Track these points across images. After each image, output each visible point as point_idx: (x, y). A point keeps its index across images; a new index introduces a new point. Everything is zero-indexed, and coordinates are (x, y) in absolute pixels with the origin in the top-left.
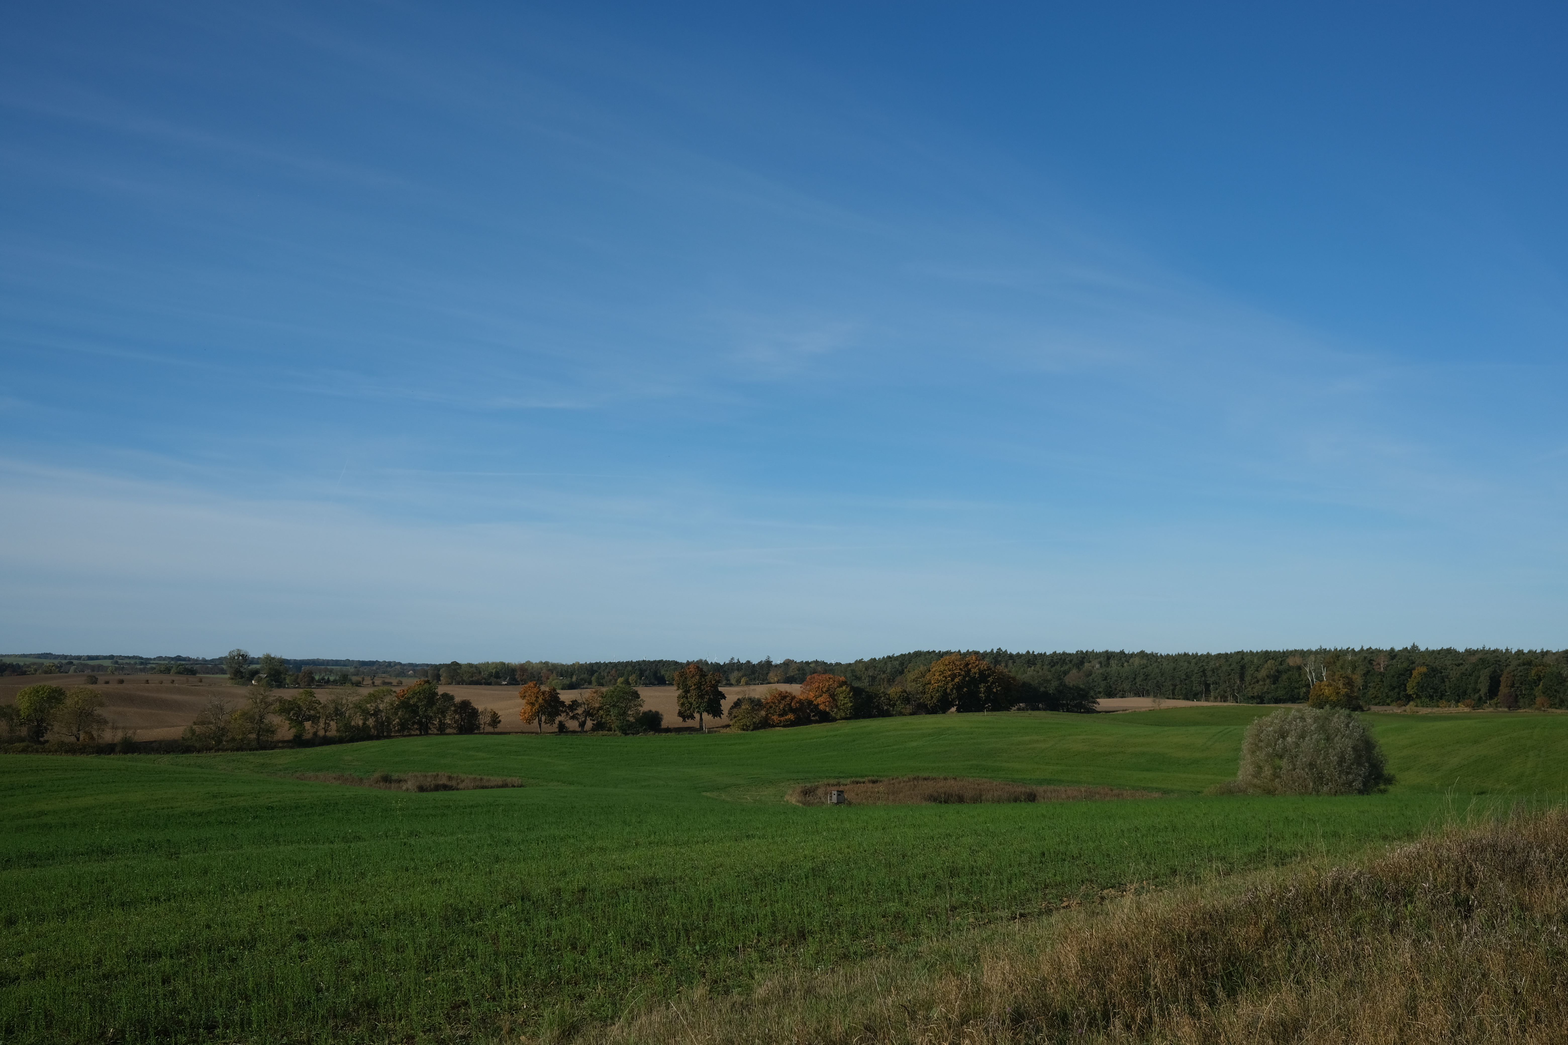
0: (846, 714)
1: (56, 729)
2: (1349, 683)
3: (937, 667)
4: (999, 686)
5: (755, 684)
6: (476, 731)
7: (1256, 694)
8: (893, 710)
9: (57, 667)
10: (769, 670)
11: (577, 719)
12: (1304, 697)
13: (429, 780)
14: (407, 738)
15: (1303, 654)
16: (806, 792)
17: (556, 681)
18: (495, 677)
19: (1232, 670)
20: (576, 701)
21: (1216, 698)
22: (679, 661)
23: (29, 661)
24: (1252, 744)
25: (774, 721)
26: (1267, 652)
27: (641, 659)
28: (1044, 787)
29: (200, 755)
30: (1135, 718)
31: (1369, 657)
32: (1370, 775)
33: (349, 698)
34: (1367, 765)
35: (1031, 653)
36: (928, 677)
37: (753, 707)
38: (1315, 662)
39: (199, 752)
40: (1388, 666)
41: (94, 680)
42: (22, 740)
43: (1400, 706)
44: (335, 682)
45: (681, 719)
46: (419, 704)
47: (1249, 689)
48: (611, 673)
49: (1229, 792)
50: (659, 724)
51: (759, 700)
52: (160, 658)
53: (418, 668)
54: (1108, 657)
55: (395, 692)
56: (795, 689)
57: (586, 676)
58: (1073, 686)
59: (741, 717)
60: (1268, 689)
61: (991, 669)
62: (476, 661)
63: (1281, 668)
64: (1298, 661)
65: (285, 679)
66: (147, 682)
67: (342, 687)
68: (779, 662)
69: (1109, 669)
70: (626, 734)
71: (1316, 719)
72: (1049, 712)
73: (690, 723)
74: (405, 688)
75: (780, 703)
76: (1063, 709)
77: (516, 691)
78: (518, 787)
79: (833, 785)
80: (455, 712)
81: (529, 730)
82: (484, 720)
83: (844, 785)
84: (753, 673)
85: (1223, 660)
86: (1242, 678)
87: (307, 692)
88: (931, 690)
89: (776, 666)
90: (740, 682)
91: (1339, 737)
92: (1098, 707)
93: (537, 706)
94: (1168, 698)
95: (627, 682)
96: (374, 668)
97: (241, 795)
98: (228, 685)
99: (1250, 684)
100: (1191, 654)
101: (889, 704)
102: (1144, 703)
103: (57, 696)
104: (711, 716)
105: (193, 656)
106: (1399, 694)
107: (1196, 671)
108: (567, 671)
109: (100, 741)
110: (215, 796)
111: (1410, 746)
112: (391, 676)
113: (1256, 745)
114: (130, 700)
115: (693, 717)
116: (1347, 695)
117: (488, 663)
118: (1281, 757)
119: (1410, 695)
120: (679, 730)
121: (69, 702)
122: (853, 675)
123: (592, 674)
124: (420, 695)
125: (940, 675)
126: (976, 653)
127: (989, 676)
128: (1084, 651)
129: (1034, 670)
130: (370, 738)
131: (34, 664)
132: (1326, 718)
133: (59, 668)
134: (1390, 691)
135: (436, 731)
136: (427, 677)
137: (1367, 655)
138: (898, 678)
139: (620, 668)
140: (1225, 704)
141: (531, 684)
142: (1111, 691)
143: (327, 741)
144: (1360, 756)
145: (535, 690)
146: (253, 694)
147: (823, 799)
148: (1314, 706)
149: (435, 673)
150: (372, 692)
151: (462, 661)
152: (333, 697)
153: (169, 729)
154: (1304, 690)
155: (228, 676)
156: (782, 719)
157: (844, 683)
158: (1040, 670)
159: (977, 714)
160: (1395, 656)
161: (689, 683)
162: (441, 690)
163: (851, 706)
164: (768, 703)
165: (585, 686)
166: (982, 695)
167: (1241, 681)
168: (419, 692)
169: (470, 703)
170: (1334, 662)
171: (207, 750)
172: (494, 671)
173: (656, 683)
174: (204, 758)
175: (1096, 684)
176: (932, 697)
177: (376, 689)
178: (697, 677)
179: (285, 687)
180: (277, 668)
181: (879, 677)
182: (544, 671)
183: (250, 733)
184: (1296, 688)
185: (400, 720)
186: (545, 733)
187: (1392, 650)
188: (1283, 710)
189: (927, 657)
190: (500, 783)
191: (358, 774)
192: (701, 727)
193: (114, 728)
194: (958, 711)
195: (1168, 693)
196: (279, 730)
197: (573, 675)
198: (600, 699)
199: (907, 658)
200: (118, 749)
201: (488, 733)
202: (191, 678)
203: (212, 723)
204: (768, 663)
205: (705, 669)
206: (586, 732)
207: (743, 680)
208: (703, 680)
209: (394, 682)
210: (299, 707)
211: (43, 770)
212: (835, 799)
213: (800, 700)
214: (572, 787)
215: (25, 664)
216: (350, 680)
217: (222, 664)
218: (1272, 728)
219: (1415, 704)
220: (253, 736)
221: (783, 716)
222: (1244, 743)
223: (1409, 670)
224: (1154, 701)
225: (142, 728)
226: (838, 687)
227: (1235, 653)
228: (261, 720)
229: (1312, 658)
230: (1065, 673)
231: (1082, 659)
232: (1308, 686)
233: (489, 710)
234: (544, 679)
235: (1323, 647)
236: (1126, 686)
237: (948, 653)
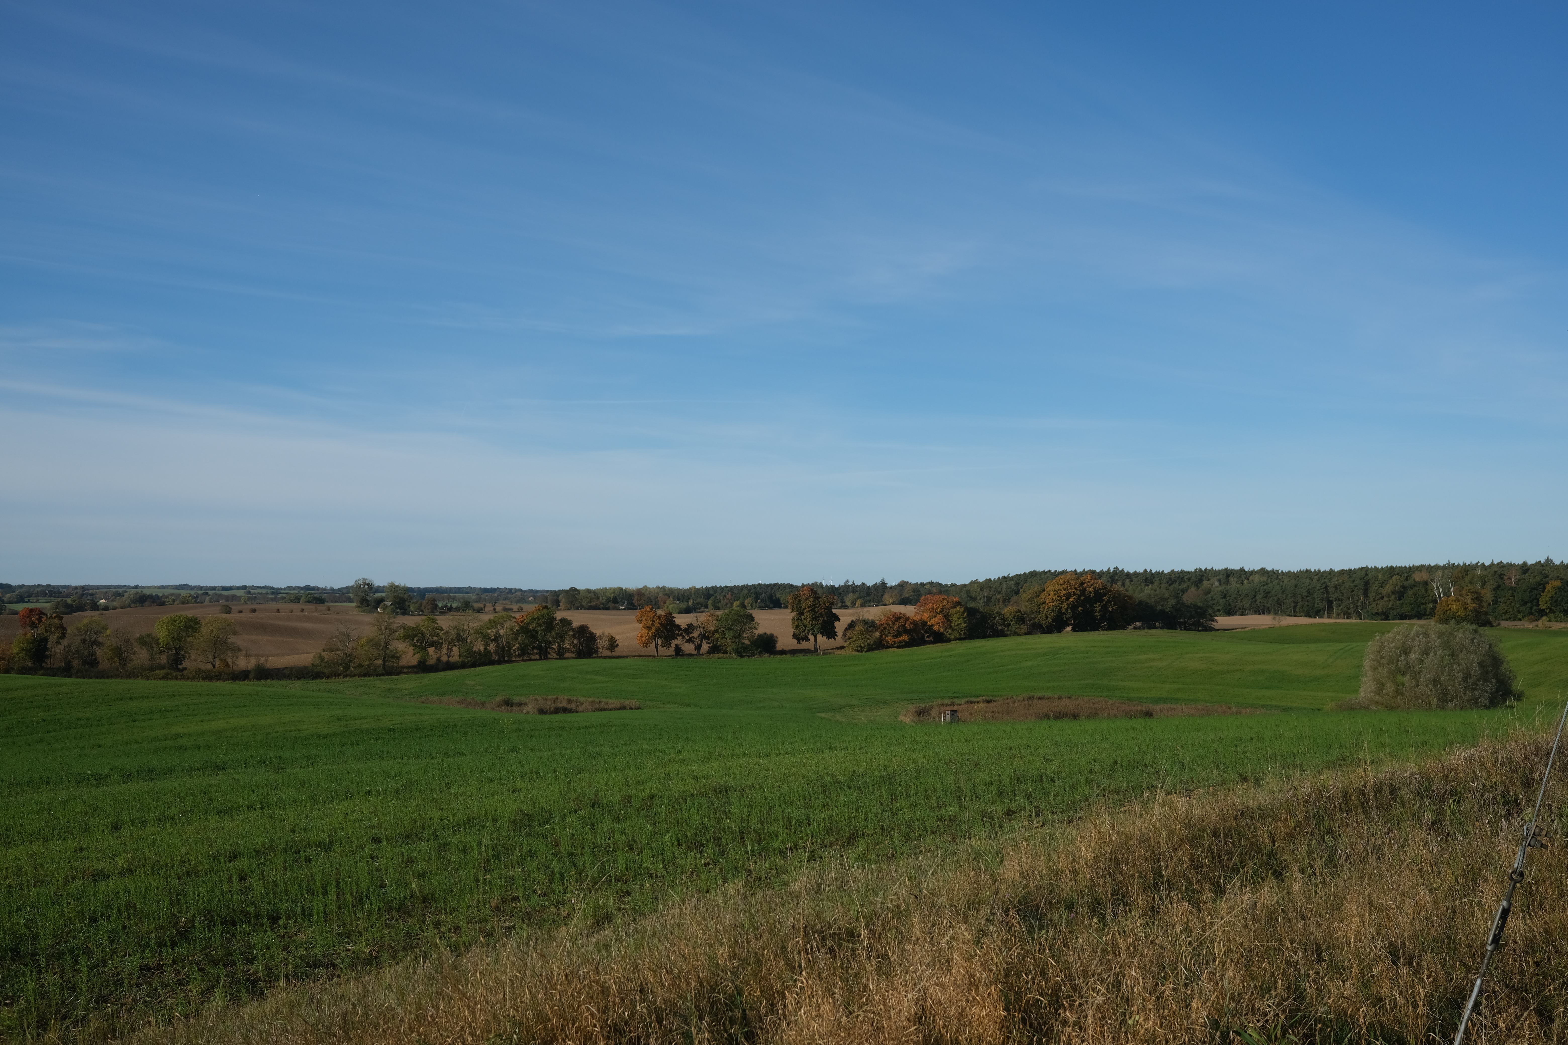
0: (960, 634)
1: (193, 657)
2: (1478, 598)
3: (1050, 587)
4: (1115, 605)
5: (870, 606)
6: (594, 655)
7: (1380, 610)
8: (1008, 630)
9: (195, 598)
10: (884, 592)
11: (693, 642)
12: (1431, 613)
13: (549, 703)
14: (527, 663)
15: (1430, 569)
16: (920, 713)
17: (672, 605)
18: (613, 602)
19: (1356, 586)
20: (691, 624)
21: (1338, 615)
22: (795, 584)
23: (167, 592)
24: (1374, 661)
25: (888, 642)
26: (1392, 567)
27: (757, 583)
28: (1161, 706)
29: (329, 681)
30: (1254, 636)
31: (1500, 571)
32: (1497, 691)
33: (470, 624)
34: (1494, 681)
35: (1149, 571)
36: (1043, 596)
37: (867, 628)
38: (1442, 577)
39: (328, 678)
40: (1519, 580)
41: (228, 610)
42: (162, 667)
43: (1532, 621)
44: (457, 609)
45: (796, 641)
46: (538, 629)
47: (1374, 605)
48: (727, 596)
49: (1351, 708)
50: (774, 647)
51: (873, 622)
52: (290, 588)
53: (538, 594)
54: (1228, 574)
55: (514, 617)
56: (909, 610)
57: (702, 600)
58: (1191, 604)
59: (855, 638)
60: (1393, 605)
61: (1106, 588)
62: (594, 586)
63: (1406, 583)
64: (1425, 576)
65: (409, 607)
66: (278, 611)
67: (463, 614)
68: (893, 584)
69: (1228, 587)
70: (742, 657)
71: (1440, 634)
72: (1166, 630)
73: (804, 645)
74: (524, 614)
75: (894, 624)
76: (1180, 628)
77: (632, 615)
78: (636, 709)
79: (947, 705)
80: (574, 636)
81: (647, 654)
82: (602, 644)
83: (957, 705)
84: (868, 594)
85: (1346, 577)
86: (1366, 595)
87: (430, 619)
88: (1046, 610)
89: (891, 588)
90: (855, 604)
91: (1464, 652)
92: (1216, 625)
93: (653, 630)
94: (1289, 616)
95: (743, 606)
96: (496, 595)
97: (364, 718)
98: (354, 613)
99: (1374, 601)
100: (1313, 571)
101: (1004, 624)
102: (1264, 621)
103: (192, 625)
104: (825, 638)
105: (321, 585)
106: (1531, 608)
107: (1318, 588)
108: (683, 596)
109: (235, 668)
110: (339, 719)
111: (1542, 662)
112: (511, 602)
113: (1378, 662)
114: (261, 628)
115: (807, 639)
116: (1475, 610)
117: (606, 588)
118: (1404, 674)
119: (1544, 610)
120: (793, 652)
121: (204, 630)
122: (968, 596)
123: (708, 598)
124: (539, 620)
125: (1055, 594)
126: (1093, 572)
127: (1105, 595)
128: (1203, 569)
129: (1152, 589)
130: (492, 663)
131: (172, 595)
132: (1451, 634)
133: (196, 598)
134: (1522, 606)
135: (555, 656)
136: (547, 602)
137: (1497, 570)
138: (1014, 599)
139: (736, 591)
140: (1348, 621)
141: (648, 608)
142: (1231, 609)
143: (450, 666)
144: (1487, 672)
145: (651, 614)
146: (378, 621)
147: (937, 719)
148: (1441, 622)
149: (554, 598)
150: (492, 618)
151: (581, 586)
152: (455, 623)
153: (299, 656)
154: (1431, 605)
155: (354, 604)
156: (896, 640)
157: (958, 604)
158: (1158, 589)
159: (1093, 633)
160: (1528, 570)
161: (803, 605)
162: (559, 615)
163: (965, 627)
164: (882, 625)
165: (701, 610)
166: (1097, 614)
167: (1364, 597)
168: (537, 617)
169: (588, 628)
170: (1463, 577)
171: (335, 676)
172: (612, 596)
173: (772, 606)
174: (333, 684)
175: (1215, 602)
176: (1047, 617)
177: (496, 615)
178: (811, 599)
179: (409, 615)
180: (402, 596)
181: (994, 597)
182: (661, 595)
183: (376, 659)
184: (1422, 604)
185: (521, 645)
186: (661, 656)
187: (1525, 564)
188: (1406, 626)
189: (1043, 576)
190: (618, 706)
191: (480, 698)
192: (816, 649)
193: (248, 655)
194: (1074, 630)
195: (1289, 610)
196: (403, 656)
197: (689, 599)
198: (715, 622)
199: (1022, 578)
200: (251, 676)
201: (606, 657)
202: (320, 607)
203: (338, 650)
204: (883, 585)
205: (820, 592)
206: (702, 655)
207: (858, 602)
208: (817, 602)
209: (515, 607)
210: (422, 634)
211: (179, 695)
212: (948, 717)
213: (914, 621)
214: (689, 709)
215: (164, 595)
216: (472, 607)
217: (349, 593)
218: (1393, 644)
219: (1548, 619)
220: (380, 662)
221: (897, 637)
222: (1365, 660)
223: (1541, 584)
224: (1274, 619)
225: (274, 655)
226: (952, 608)
227: (1359, 569)
228: (386, 647)
229: (1440, 573)
230: (1184, 591)
231: (1201, 576)
232: (1435, 601)
233: (606, 634)
234: (661, 603)
235: (1452, 562)
236: (1246, 603)
237: (1063, 572)
